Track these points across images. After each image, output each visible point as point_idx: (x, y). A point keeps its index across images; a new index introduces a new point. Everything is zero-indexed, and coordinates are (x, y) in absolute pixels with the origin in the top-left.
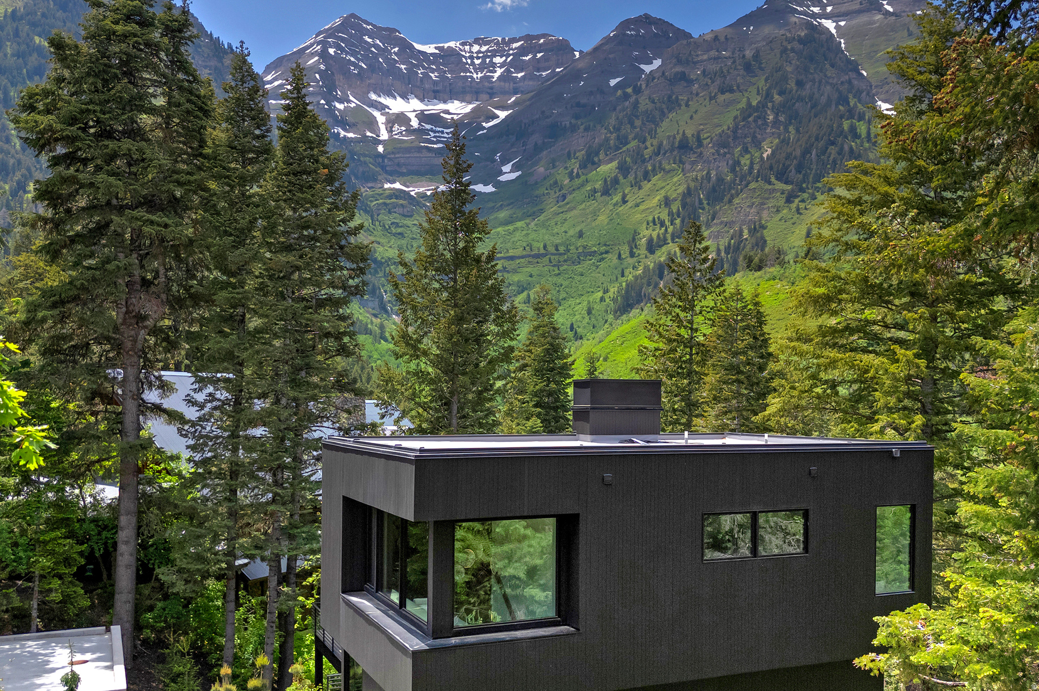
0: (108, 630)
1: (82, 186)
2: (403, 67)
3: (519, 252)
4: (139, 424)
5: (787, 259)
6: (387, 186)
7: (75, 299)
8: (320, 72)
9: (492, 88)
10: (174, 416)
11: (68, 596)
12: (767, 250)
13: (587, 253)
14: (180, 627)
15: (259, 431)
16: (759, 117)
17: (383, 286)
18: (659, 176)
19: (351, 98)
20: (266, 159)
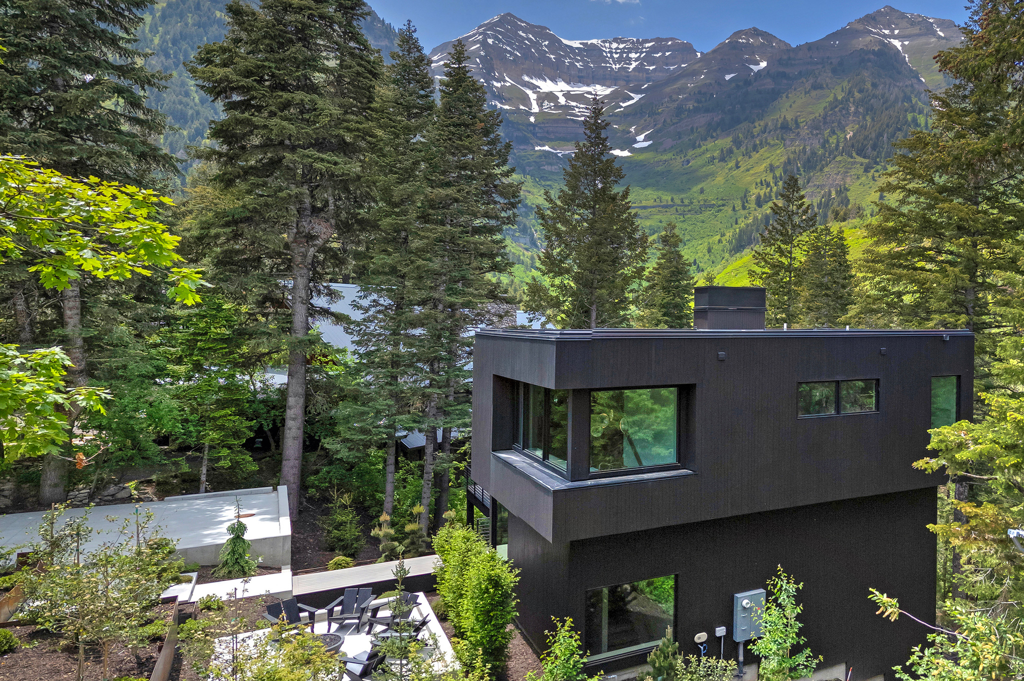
0: (275, 489)
1: (256, 127)
2: (552, 57)
3: (651, 203)
4: (308, 324)
5: (865, 213)
6: (537, 148)
7: (248, 220)
8: (480, 57)
9: (628, 77)
10: (339, 318)
11: (237, 462)
12: (849, 207)
13: (707, 206)
14: (343, 487)
15: (418, 331)
16: (843, 109)
17: (534, 226)
18: (765, 148)
19: (507, 79)
20: (429, 115)
